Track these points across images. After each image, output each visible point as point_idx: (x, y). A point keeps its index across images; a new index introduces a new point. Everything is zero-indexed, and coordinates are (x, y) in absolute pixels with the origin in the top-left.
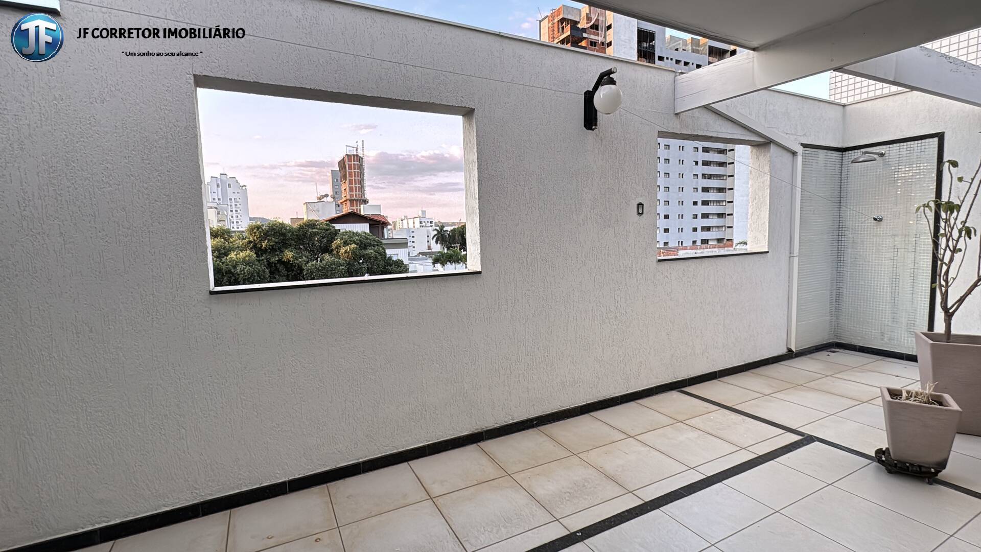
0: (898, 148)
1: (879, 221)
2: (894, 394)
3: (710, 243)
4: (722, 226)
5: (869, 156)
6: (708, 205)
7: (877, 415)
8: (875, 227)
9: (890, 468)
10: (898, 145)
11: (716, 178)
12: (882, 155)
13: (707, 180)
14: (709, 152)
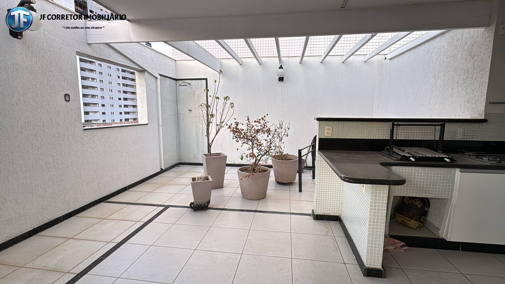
0: (194, 82)
1: (191, 111)
2: (194, 179)
3: (130, 120)
4: (135, 112)
5: (185, 84)
6: (127, 100)
7: (190, 189)
8: (189, 114)
9: (194, 209)
10: (194, 81)
11: (130, 87)
12: (190, 84)
13: (125, 87)
14: (125, 72)
